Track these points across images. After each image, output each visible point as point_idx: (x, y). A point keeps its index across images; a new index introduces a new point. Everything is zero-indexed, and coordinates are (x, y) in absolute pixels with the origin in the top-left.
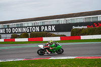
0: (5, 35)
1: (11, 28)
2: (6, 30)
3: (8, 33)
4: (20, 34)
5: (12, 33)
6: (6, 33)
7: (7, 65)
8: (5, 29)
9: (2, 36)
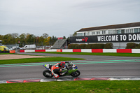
0: (118, 43)
1: (127, 35)
2: (119, 37)
3: (123, 41)
4: (138, 43)
5: (127, 40)
6: (119, 41)
7: (123, 85)
8: (119, 35)
9: (114, 44)
